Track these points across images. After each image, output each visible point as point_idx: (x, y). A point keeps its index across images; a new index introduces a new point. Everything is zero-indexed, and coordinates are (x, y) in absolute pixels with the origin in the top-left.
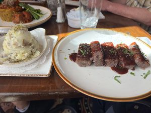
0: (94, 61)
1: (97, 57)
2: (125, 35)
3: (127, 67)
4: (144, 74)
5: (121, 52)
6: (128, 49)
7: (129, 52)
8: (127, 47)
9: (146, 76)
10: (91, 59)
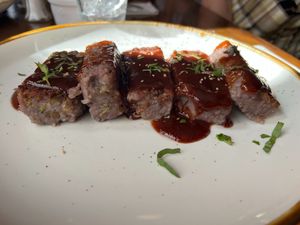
0: (85, 101)
1: (93, 80)
2: (203, 35)
3: (205, 116)
4: (263, 136)
5: (184, 68)
6: (207, 62)
7: (211, 69)
8: (204, 56)
9: (272, 142)
10: (72, 93)
